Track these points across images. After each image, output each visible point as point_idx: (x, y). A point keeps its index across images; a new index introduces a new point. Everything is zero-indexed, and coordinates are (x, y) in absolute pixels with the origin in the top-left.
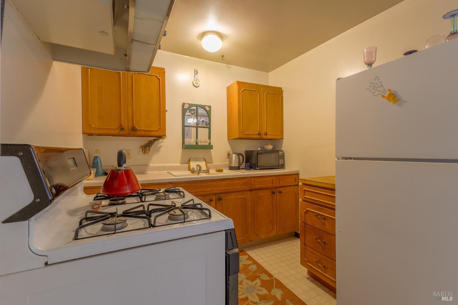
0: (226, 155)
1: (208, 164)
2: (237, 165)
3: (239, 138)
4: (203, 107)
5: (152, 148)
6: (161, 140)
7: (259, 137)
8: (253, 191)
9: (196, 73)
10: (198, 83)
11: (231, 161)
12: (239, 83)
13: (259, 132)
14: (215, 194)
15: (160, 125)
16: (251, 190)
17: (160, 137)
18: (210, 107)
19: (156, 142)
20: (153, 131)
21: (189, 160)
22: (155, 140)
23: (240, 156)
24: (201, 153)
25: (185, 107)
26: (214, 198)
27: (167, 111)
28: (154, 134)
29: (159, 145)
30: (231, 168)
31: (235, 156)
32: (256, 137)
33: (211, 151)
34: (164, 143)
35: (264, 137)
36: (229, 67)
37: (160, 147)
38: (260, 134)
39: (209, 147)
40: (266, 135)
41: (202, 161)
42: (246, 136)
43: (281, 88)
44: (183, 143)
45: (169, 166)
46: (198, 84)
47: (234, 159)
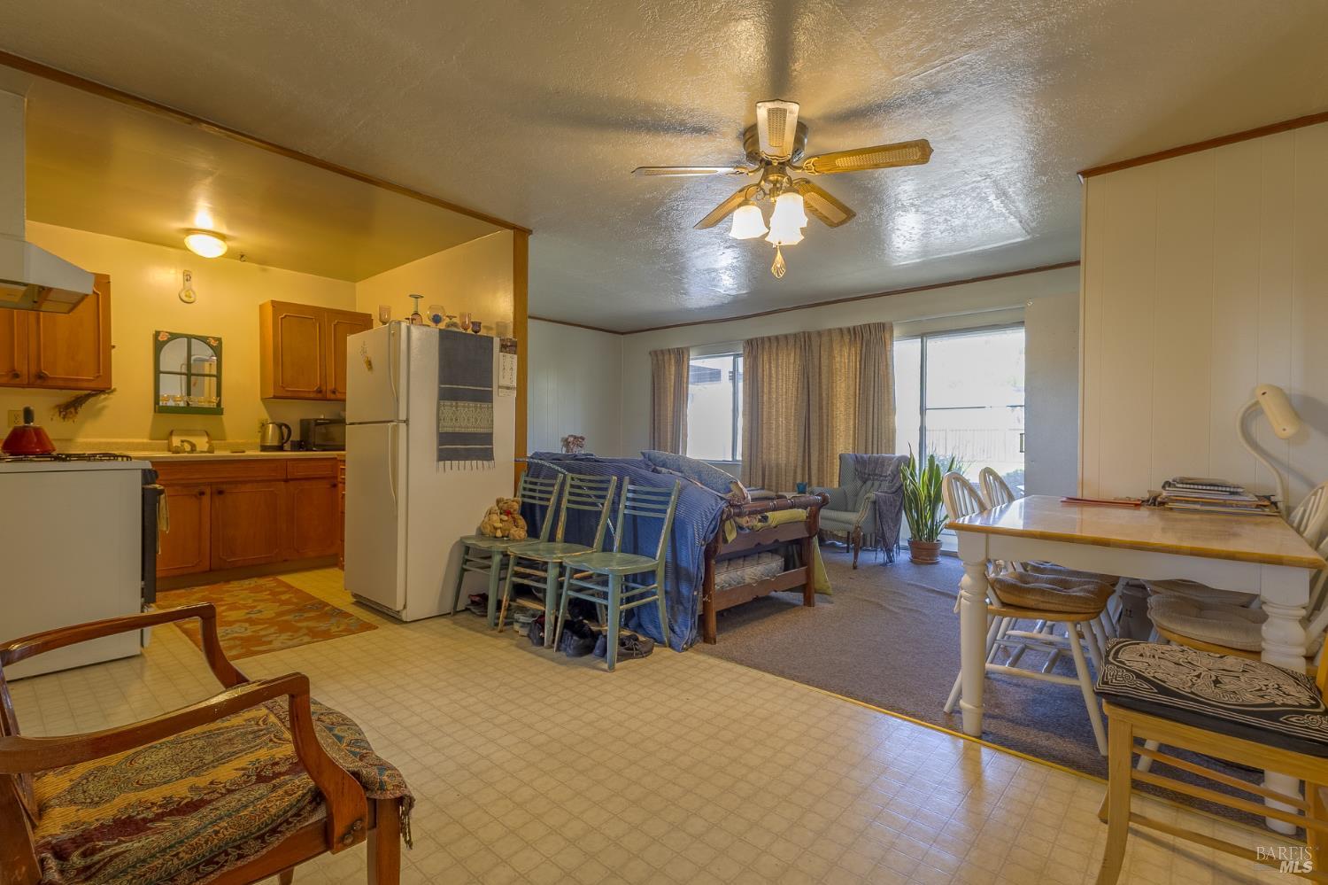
0: (257, 426)
1: (213, 442)
2: (276, 443)
3: (275, 397)
4: (204, 339)
5: (82, 410)
6: (103, 396)
7: (320, 396)
8: (291, 482)
9: (188, 278)
10: (192, 294)
11: (264, 437)
12: (275, 304)
13: (320, 387)
14: (211, 484)
15: (99, 370)
16: (286, 481)
17: (102, 391)
18: (219, 340)
19: (92, 400)
20: (83, 380)
21: (171, 433)
22: (88, 396)
23: (283, 427)
24: (198, 421)
25: (160, 338)
26: (208, 491)
27: (114, 347)
28: (85, 385)
29: (100, 405)
30: (264, 448)
31: (273, 428)
32: (312, 395)
33: (221, 419)
34: (110, 404)
35: (333, 396)
36: (264, 270)
37: (104, 408)
38: (320, 392)
39: (218, 411)
40: (334, 392)
41: (201, 435)
42: (289, 394)
43: (370, 315)
44: (157, 401)
45: (121, 443)
46: (190, 297)
47: (270, 432)
